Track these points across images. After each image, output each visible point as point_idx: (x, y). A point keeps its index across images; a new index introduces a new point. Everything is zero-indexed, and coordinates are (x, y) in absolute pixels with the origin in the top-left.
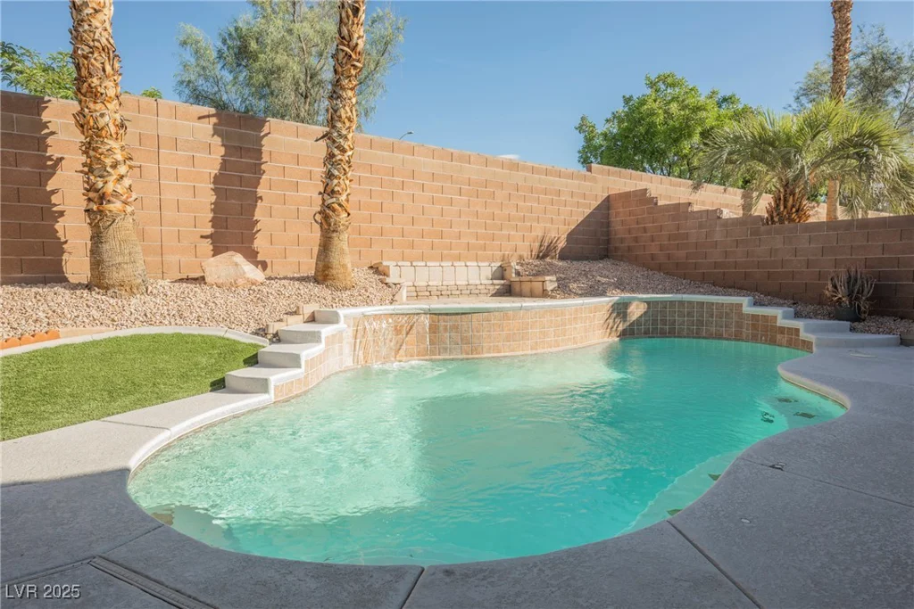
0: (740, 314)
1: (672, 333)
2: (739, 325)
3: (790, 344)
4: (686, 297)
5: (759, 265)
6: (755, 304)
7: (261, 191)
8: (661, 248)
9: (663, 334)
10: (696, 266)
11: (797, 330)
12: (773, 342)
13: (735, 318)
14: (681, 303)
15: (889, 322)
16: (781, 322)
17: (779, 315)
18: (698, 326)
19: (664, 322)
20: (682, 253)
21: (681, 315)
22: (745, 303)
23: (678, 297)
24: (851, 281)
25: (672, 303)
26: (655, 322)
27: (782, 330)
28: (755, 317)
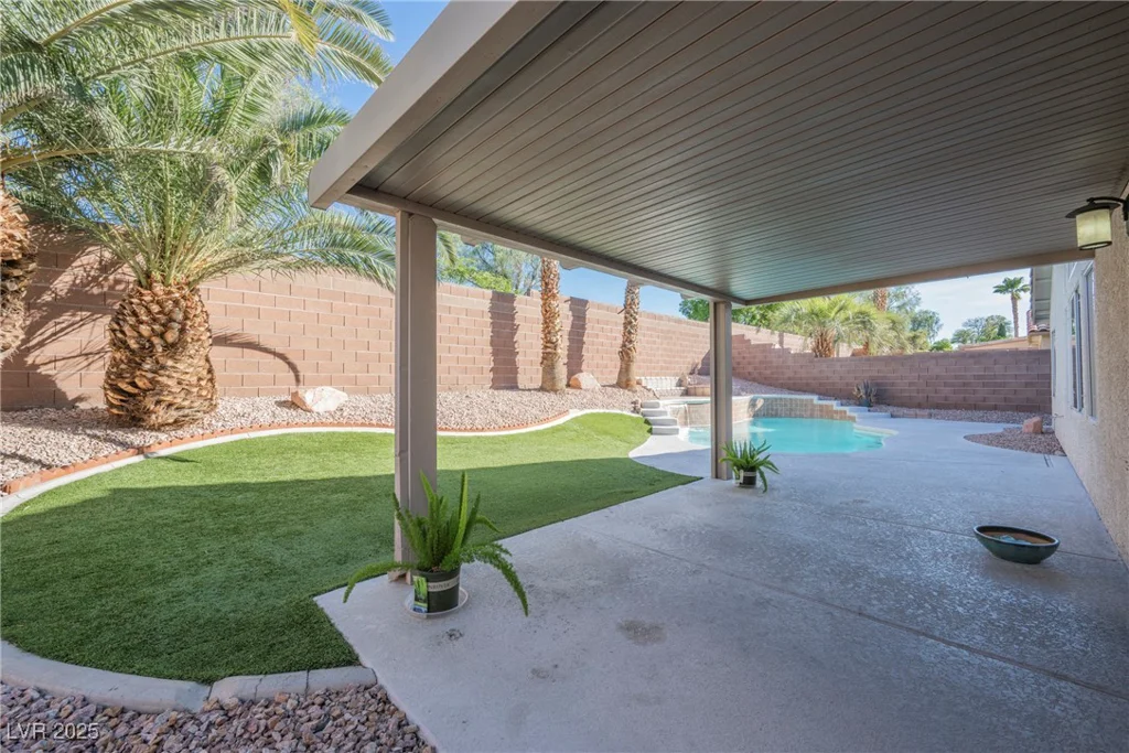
0: (813, 405)
1: (776, 416)
2: (812, 410)
3: (841, 418)
4: (783, 396)
5: (815, 379)
6: (820, 399)
7: (585, 339)
8: (755, 368)
9: (772, 416)
10: (777, 379)
11: (845, 412)
12: (832, 418)
13: (810, 407)
14: (781, 399)
15: (884, 407)
16: (835, 408)
17: (834, 405)
18: (790, 412)
19: (772, 410)
20: (768, 372)
21: (781, 405)
22: (815, 399)
23: (779, 396)
24: (866, 387)
25: (776, 399)
26: (768, 410)
27: (836, 412)
28: (821, 406)
